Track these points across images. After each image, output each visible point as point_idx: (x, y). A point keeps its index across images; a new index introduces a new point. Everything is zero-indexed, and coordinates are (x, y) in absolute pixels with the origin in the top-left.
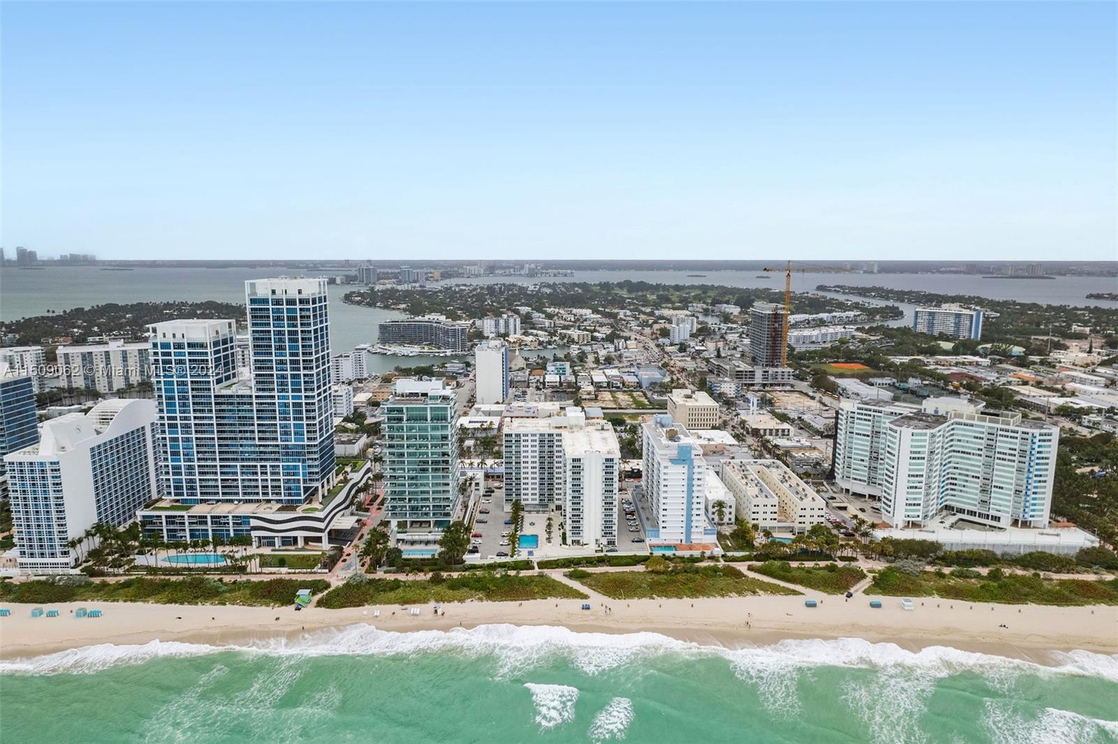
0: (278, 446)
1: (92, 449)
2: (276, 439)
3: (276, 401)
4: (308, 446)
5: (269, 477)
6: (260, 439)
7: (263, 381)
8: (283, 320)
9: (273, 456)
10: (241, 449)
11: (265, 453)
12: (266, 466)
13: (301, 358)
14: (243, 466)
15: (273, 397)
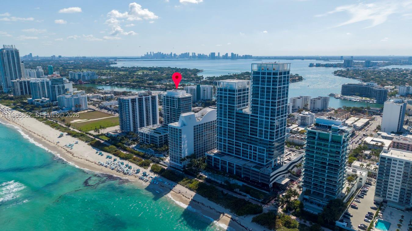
0: (257, 138)
1: (195, 126)
2: (256, 135)
3: (258, 119)
4: (269, 141)
5: (252, 151)
6: (251, 134)
7: (254, 109)
8: (265, 82)
9: (254, 143)
10: (243, 137)
11: (252, 140)
12: (252, 146)
13: (271, 101)
14: (244, 144)
15: (257, 117)
